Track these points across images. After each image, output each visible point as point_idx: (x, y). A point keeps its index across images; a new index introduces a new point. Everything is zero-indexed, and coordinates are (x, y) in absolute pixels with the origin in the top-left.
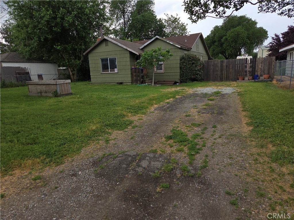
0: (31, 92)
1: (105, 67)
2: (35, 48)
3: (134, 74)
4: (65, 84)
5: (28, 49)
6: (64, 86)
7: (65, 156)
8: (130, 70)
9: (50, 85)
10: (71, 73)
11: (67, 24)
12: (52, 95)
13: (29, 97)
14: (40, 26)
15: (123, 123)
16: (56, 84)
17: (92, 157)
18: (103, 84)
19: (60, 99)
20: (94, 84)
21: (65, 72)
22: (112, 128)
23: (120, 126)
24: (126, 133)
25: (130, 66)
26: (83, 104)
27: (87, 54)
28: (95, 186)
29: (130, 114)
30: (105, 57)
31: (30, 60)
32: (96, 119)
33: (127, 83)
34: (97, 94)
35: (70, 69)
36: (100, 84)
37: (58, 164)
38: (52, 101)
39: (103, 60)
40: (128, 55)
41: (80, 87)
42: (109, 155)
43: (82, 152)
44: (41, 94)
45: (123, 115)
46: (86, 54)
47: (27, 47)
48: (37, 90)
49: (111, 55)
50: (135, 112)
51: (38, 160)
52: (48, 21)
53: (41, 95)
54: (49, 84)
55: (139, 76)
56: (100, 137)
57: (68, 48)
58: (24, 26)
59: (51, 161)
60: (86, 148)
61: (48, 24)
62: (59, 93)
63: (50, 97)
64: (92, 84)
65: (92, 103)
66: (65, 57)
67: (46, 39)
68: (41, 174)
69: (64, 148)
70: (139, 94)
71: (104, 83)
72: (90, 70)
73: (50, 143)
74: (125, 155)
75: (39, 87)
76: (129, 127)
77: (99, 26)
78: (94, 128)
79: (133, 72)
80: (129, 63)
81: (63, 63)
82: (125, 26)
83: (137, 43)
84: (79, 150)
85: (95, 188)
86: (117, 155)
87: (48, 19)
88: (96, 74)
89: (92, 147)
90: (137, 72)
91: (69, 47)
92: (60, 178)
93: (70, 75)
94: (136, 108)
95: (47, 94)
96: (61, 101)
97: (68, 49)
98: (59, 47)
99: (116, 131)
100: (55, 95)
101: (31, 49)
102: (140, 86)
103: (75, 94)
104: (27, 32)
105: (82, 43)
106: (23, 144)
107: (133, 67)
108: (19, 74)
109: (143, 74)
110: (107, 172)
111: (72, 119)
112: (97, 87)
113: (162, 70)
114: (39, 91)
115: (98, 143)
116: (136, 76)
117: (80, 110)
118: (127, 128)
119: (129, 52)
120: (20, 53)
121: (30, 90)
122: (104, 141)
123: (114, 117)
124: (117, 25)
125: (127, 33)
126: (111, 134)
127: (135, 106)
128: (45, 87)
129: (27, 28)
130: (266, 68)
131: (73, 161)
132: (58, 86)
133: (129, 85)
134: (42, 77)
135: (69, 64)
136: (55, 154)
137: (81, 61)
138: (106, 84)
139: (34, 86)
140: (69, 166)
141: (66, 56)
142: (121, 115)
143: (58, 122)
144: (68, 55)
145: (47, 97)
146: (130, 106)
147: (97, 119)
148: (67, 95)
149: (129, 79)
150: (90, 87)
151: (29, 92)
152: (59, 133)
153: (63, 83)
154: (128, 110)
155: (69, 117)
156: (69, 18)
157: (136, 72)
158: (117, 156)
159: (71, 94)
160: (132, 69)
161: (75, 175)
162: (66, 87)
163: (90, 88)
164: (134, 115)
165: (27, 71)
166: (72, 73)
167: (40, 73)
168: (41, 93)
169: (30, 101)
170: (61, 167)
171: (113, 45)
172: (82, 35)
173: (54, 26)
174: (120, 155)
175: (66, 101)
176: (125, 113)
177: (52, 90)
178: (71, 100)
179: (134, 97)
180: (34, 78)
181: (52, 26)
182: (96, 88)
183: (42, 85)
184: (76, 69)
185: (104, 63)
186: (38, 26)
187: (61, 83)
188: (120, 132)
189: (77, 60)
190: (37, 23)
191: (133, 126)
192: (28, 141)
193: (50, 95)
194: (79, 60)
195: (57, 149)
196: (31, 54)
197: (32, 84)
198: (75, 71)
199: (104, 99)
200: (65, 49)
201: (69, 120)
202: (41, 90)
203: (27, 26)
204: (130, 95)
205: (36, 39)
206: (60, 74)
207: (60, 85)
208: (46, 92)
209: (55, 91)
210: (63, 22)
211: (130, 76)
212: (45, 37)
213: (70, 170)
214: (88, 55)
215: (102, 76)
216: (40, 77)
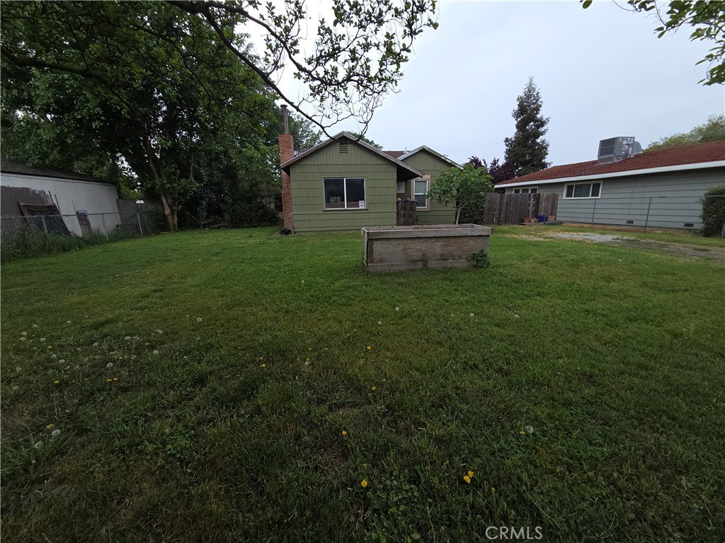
0: (381, 261)
3: (402, 212)
8: (394, 205)
10: (168, 211)
20: (301, 233)
27: (288, 167)
30: (336, 176)
40: (394, 175)
44: (424, 265)
48: (407, 252)
49: (352, 173)
54: (464, 236)
55: (411, 216)
64: (298, 234)
71: (330, 232)
75: (418, 245)
79: (400, 208)
80: (394, 191)
88: (310, 212)
90: (408, 209)
93: (166, 216)
107: (400, 199)
108: (30, 210)
113: (424, 206)
114: (416, 255)
116: (404, 216)
121: (376, 256)
128: (444, 246)
130: (550, 207)
134: (86, 220)
139: (395, 242)
151: (372, 263)
157: (405, 209)
160: (398, 203)
165: (50, 203)
166: (172, 211)
167: (82, 208)
168: (424, 260)
183: (433, 240)
202: (424, 255)
208: (443, 257)
209: (477, 252)
215: (325, 217)
216: (82, 218)
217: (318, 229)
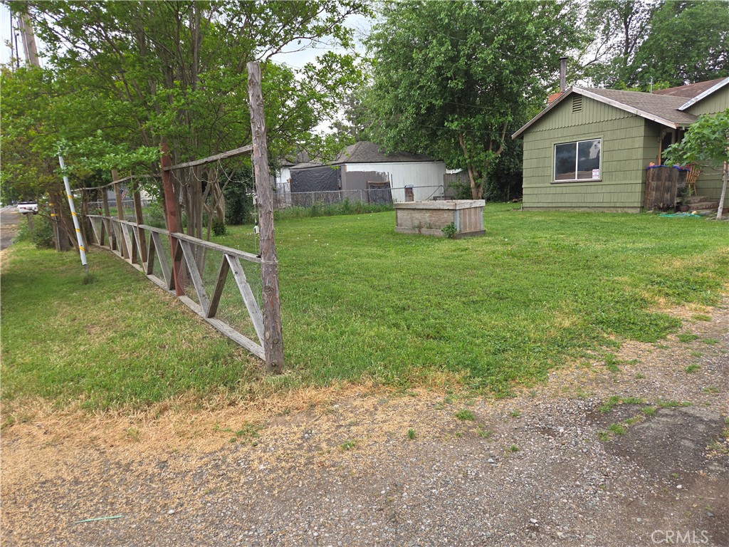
0: (401, 225)
1: (565, 167)
2: (407, 131)
3: (654, 184)
4: (472, 210)
5: (392, 133)
6: (470, 215)
7: (514, 379)
8: (640, 173)
9: (441, 212)
10: (472, 184)
11: (481, 67)
12: (442, 234)
13: (395, 236)
14: (423, 82)
15: (648, 323)
16: (455, 210)
17: (581, 398)
18: (554, 209)
19: (462, 243)
20: (530, 209)
21: (460, 182)
22: (617, 332)
23: (641, 330)
24: (666, 352)
25: (641, 162)
26: (519, 259)
27: (521, 136)
28: (614, 474)
29: (662, 300)
30: (568, 140)
31: (394, 157)
32: (566, 301)
33: (626, 210)
34: (548, 236)
35: (472, 172)
36: (546, 209)
37: (502, 395)
38: (446, 246)
39: (560, 149)
40: (641, 130)
41: (495, 217)
42: (630, 403)
43: (551, 379)
44: (420, 231)
45: (641, 300)
46: (518, 136)
47: (391, 130)
48: (412, 220)
49: (586, 135)
50: (678, 294)
51: (458, 377)
52: (439, 69)
53: (419, 233)
54: (440, 209)
55: (668, 190)
56: (588, 350)
57: (475, 124)
58: (391, 86)
59: (484, 385)
60: (559, 372)
61: (439, 75)
62: (458, 229)
63: (440, 239)
64: (525, 209)
65: (541, 259)
66: (464, 147)
67: (431, 109)
68: (470, 409)
69: (506, 360)
70: (680, 242)
71: (557, 209)
72: (524, 176)
73: (471, 343)
74: (683, 415)
75: (417, 215)
76: (669, 337)
77: (557, 62)
78: (567, 323)
79: (651, 178)
80: (639, 154)
81: (459, 160)
82: (626, 50)
83: (664, 95)
84: (542, 371)
85: (616, 480)
86: (654, 408)
87: (441, 64)
88: (538, 185)
89: (572, 372)
90: (663, 178)
91: (476, 121)
92: (516, 429)
93: (470, 188)
94: (678, 284)
95: (432, 232)
96: (466, 249)
97: (474, 126)
98: (456, 123)
99: (632, 342)
100: (450, 235)
101: (400, 132)
102: (671, 219)
103: (490, 234)
104: (396, 97)
105: (507, 109)
106: (418, 335)
107: (652, 164)
108: (373, 186)
109: (683, 185)
110: (637, 449)
111: (505, 295)
112: (540, 218)
114: (416, 223)
115: (588, 366)
116: (657, 189)
117: (515, 273)
118: (664, 338)
119: (643, 123)
120: (377, 143)
121: (399, 222)
122: (603, 363)
123: (617, 302)
124: (601, 51)
125: (633, 68)
126: (619, 348)
127: (675, 277)
128: (430, 216)
129: (397, 88)
131: (533, 396)
132: (458, 212)
133: (632, 214)
134: (412, 192)
135: (470, 163)
136: (488, 369)
137: (499, 152)
138: (564, 209)
139: (406, 212)
140: (527, 407)
141: (466, 145)
142: (636, 300)
143: (475, 298)
144: (471, 140)
145: (432, 238)
146: (659, 276)
147: (568, 301)
148: (474, 234)
149: (636, 198)
150: (521, 216)
151: (397, 225)
152: (485, 324)
153: (468, 206)
154: (652, 285)
155: (497, 289)
156: (487, 54)
157: (659, 178)
158: (656, 411)
159: (483, 233)
160: (646, 170)
161: (547, 431)
162: (473, 217)
163: (522, 219)
164: (679, 304)
165: (387, 181)
166: (476, 184)
167: (408, 184)
168: (420, 227)
169: (402, 244)
170: (511, 405)
171: (595, 106)
172: (512, 88)
173: (451, 78)
174: (666, 411)
175: (477, 249)
176: (646, 295)
177: (443, 223)
178: (489, 248)
179: (662, 250)
180: (398, 196)
181: (447, 79)
182: (539, 221)
183: (424, 211)
184: (484, 174)
185: (565, 155)
186: (418, 83)
187: (464, 207)
188: (643, 346)
189: (490, 151)
190: (417, 75)
191: (682, 336)
192: (428, 331)
193: (439, 233)
194: (496, 152)
195: (491, 358)
196: (396, 144)
197: (404, 209)
198: (481, 178)
199: (572, 250)
200: (468, 127)
201: (500, 297)
202: (420, 223)
203: (395, 85)
204: (648, 243)
205: (411, 110)
206: (447, 186)
207: (462, 211)
208: (430, 228)
209: (450, 224)
210: (471, 65)
211: (639, 188)
212: (430, 103)
213: (534, 417)
214: (522, 138)
215: (553, 190)
216: (409, 192)
217: (545, 205)
